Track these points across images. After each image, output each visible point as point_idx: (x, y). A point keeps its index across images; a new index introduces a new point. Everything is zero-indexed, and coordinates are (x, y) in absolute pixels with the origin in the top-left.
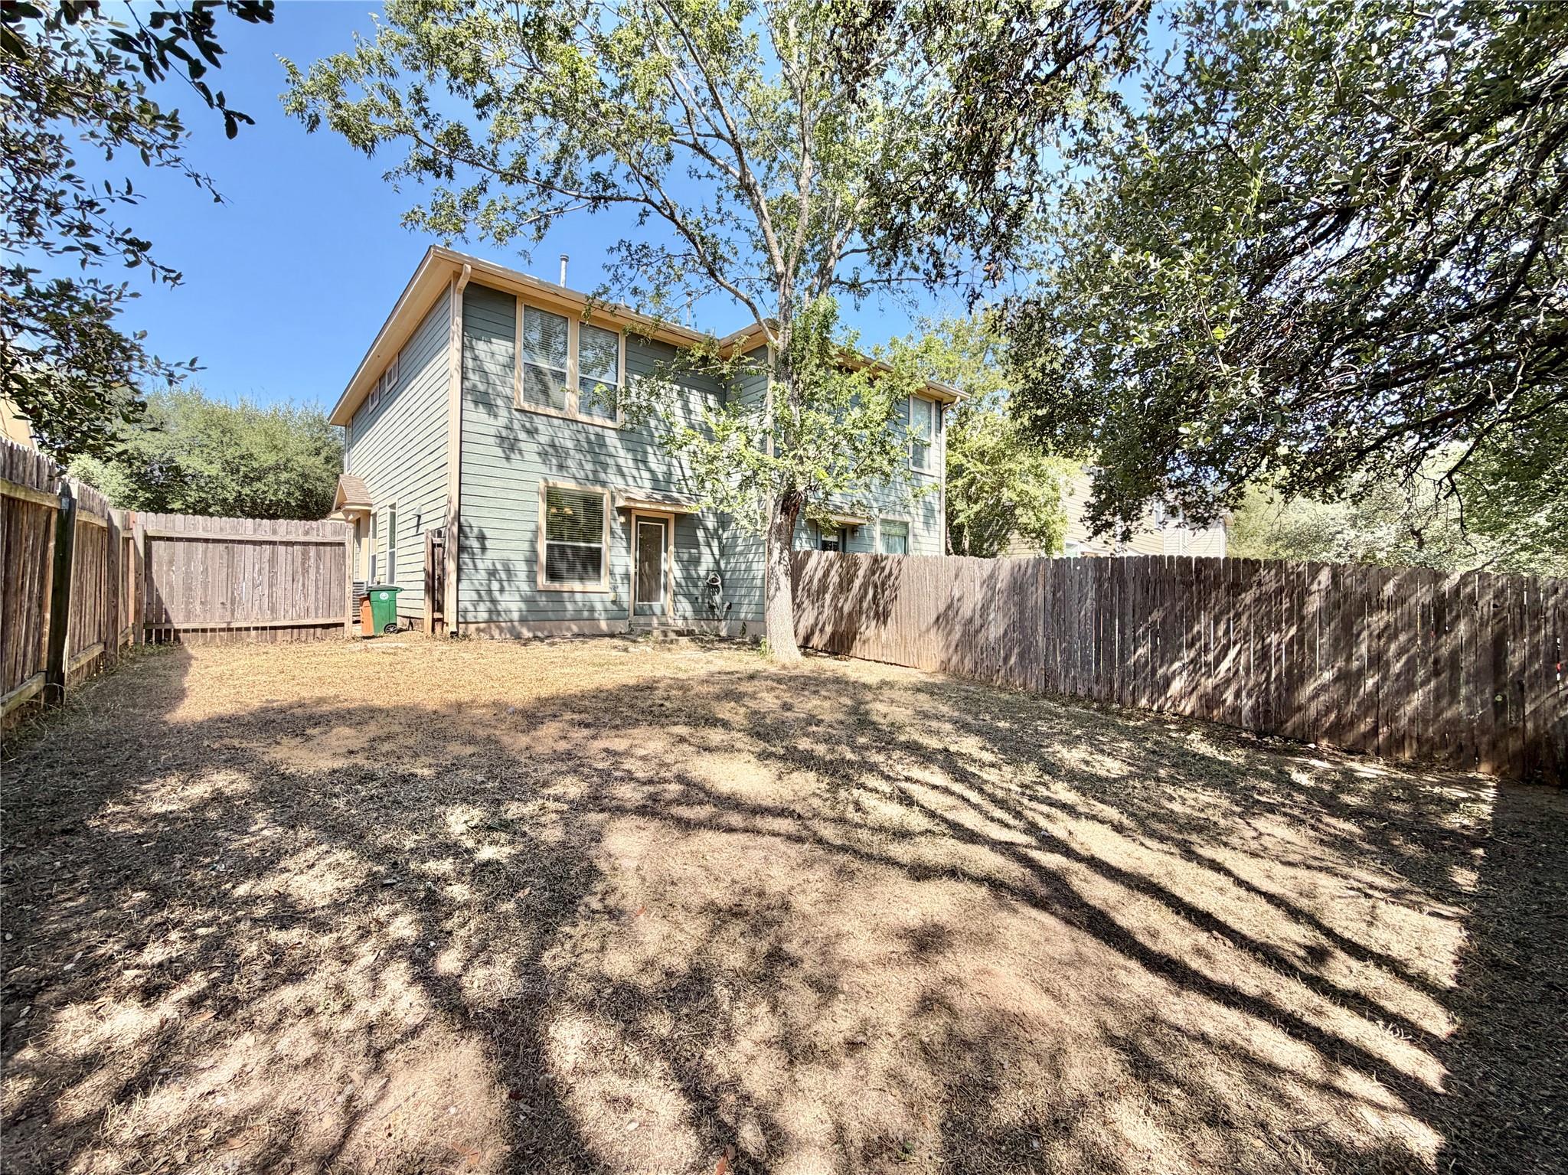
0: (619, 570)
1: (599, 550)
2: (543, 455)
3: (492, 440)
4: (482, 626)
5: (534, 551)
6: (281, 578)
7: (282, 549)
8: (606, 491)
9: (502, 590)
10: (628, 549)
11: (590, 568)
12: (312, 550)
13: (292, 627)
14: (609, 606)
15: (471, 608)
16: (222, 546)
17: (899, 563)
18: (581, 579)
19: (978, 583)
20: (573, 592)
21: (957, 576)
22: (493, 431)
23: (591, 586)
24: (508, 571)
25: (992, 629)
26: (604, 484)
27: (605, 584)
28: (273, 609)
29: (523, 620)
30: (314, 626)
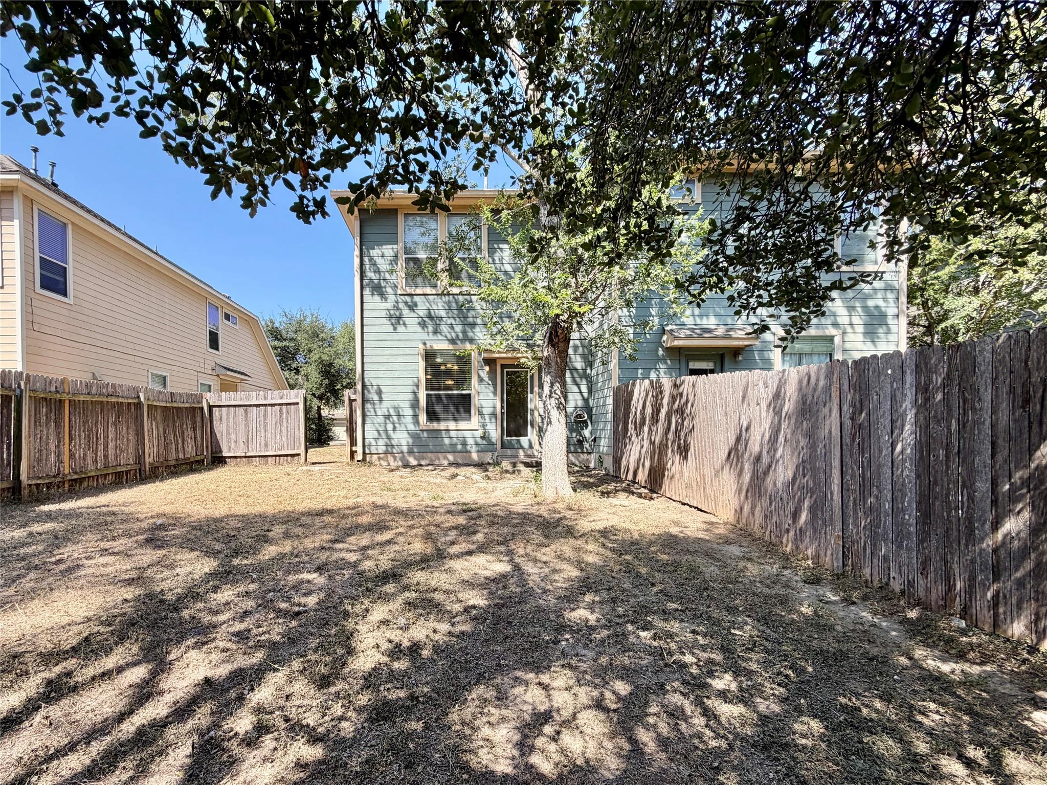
0: (487, 411)
1: (470, 395)
2: (423, 325)
3: (385, 321)
4: (382, 456)
5: (417, 400)
6: (269, 426)
7: (269, 408)
8: (474, 346)
9: (394, 429)
10: (495, 393)
11: (462, 410)
12: (284, 407)
13: (276, 456)
14: (479, 440)
15: (373, 443)
16: (241, 409)
17: (694, 386)
18: (455, 419)
19: (764, 406)
20: (448, 430)
21: (744, 397)
22: (383, 314)
23: (463, 425)
24: (399, 416)
25: (780, 469)
26: (471, 341)
27: (474, 422)
28: (266, 445)
29: (411, 452)
30: (287, 455)
